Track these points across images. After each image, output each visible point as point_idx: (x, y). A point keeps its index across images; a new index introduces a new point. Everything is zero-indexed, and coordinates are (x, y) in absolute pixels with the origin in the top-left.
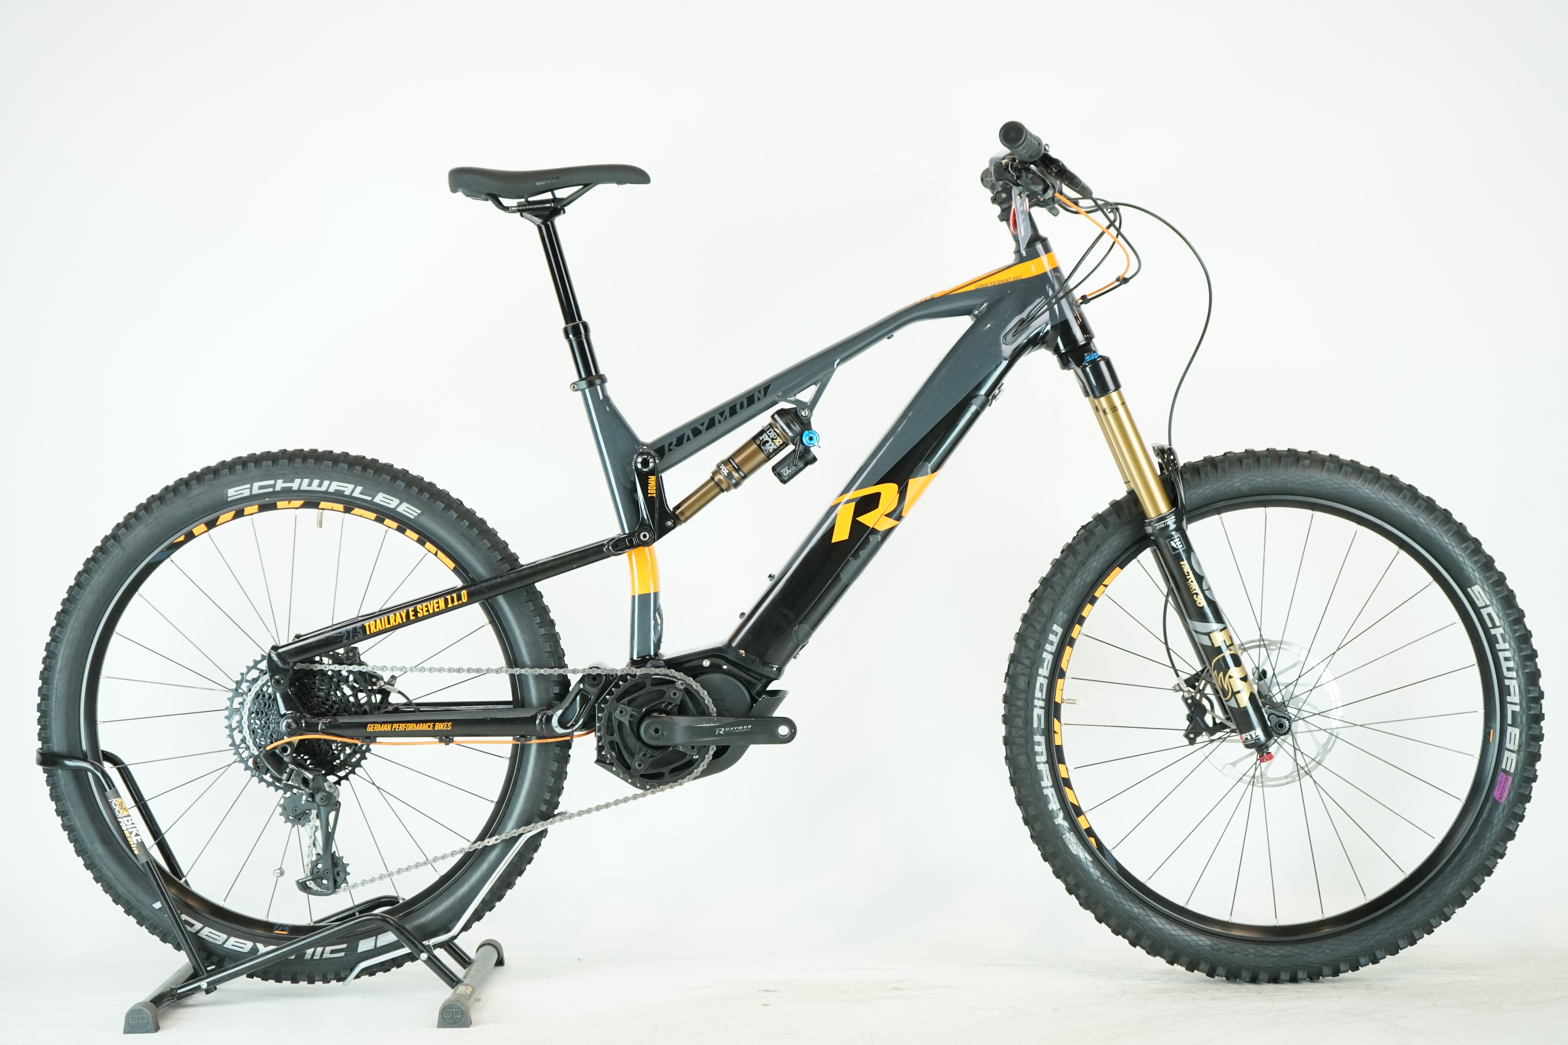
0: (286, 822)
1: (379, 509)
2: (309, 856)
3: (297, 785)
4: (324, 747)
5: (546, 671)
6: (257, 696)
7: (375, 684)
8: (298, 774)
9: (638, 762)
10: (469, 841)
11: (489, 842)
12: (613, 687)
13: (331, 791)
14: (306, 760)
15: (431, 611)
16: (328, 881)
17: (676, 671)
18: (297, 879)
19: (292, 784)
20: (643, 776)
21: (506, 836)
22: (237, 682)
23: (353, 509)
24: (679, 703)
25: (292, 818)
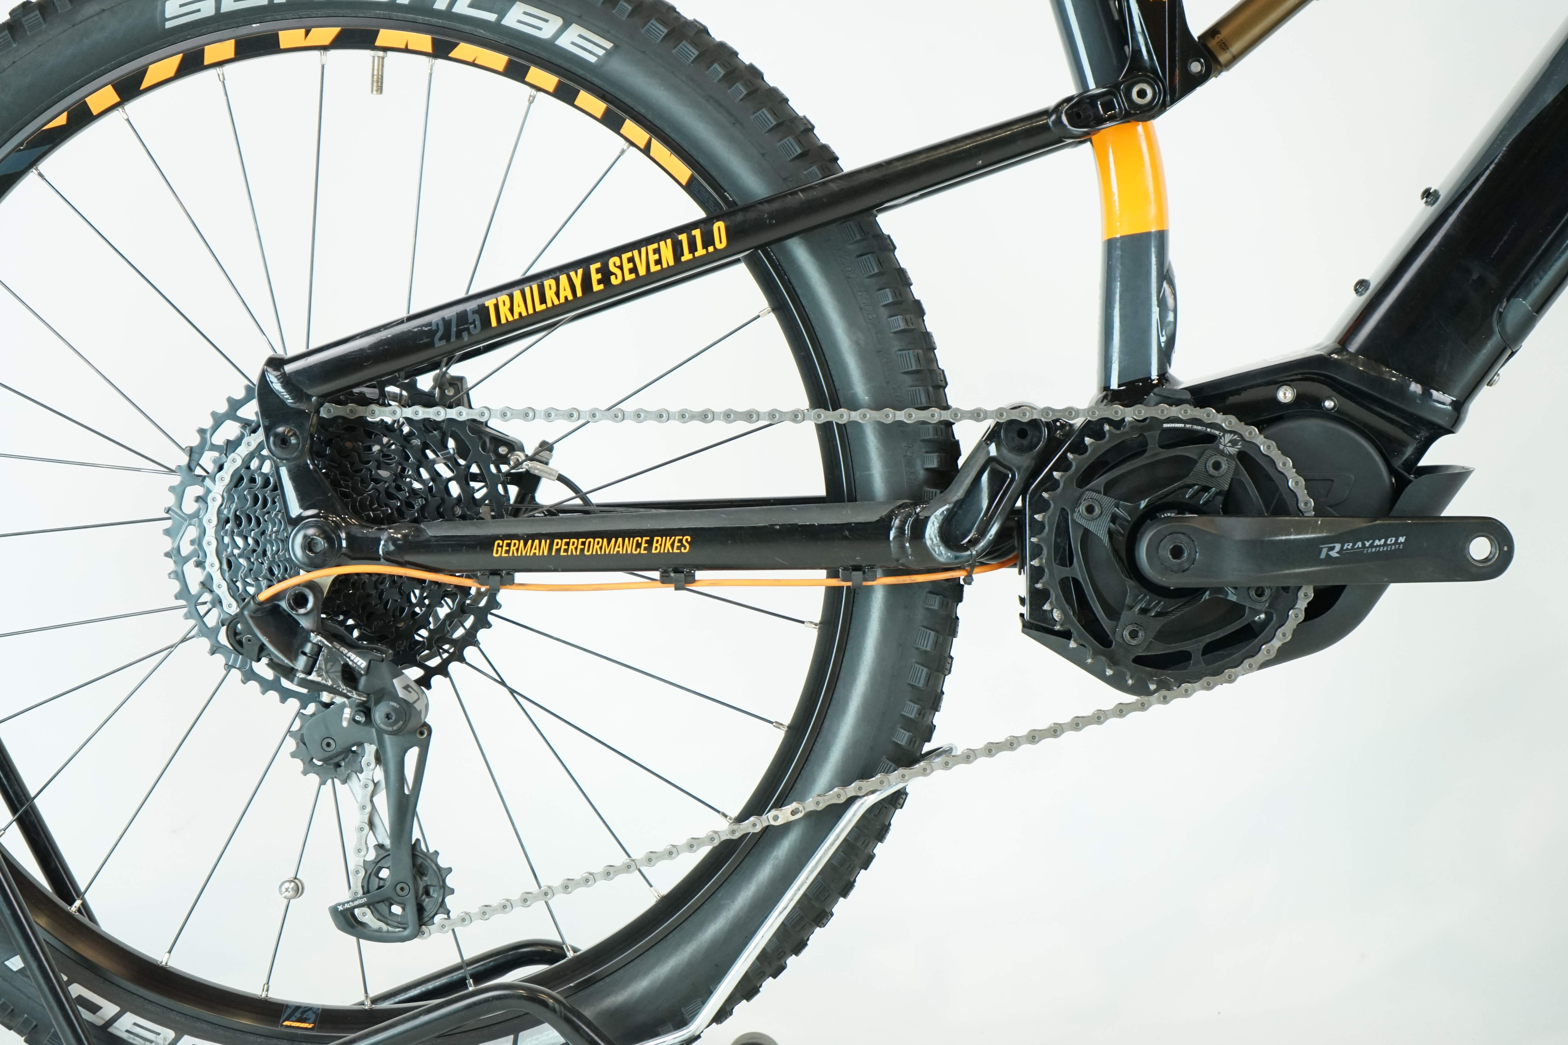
0: (305, 773)
1: (516, 43)
2: (359, 851)
3: (330, 683)
4: (392, 597)
5: (910, 416)
6: (237, 480)
7: (505, 460)
8: (332, 657)
9: (1130, 628)
10: (725, 816)
11: (776, 818)
12: (1068, 450)
13: (411, 697)
14: (350, 629)
15: (642, 271)
16: (404, 909)
17: (1218, 412)
18: (333, 904)
19: (319, 679)
20: (1140, 661)
21: (818, 803)
22: (191, 451)
23: (455, 45)
24: (1226, 487)
25: (320, 763)
